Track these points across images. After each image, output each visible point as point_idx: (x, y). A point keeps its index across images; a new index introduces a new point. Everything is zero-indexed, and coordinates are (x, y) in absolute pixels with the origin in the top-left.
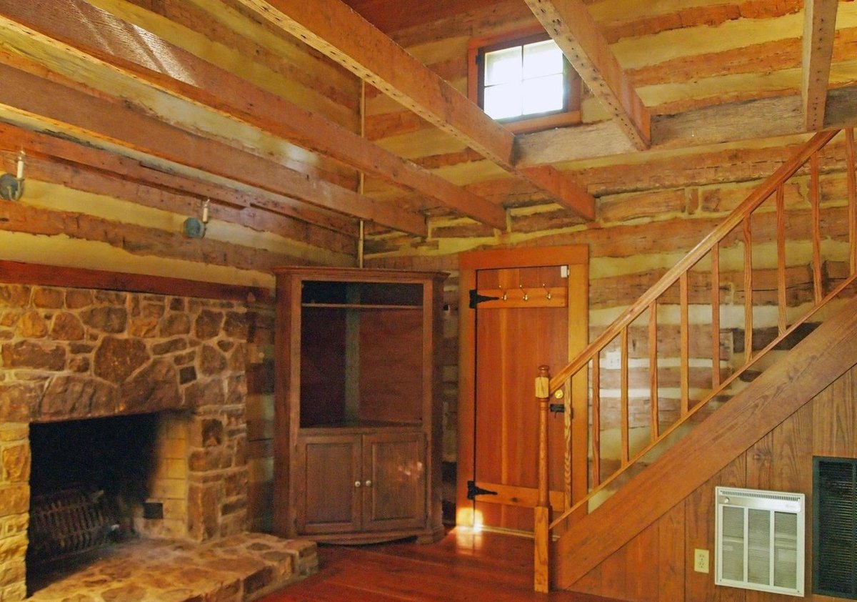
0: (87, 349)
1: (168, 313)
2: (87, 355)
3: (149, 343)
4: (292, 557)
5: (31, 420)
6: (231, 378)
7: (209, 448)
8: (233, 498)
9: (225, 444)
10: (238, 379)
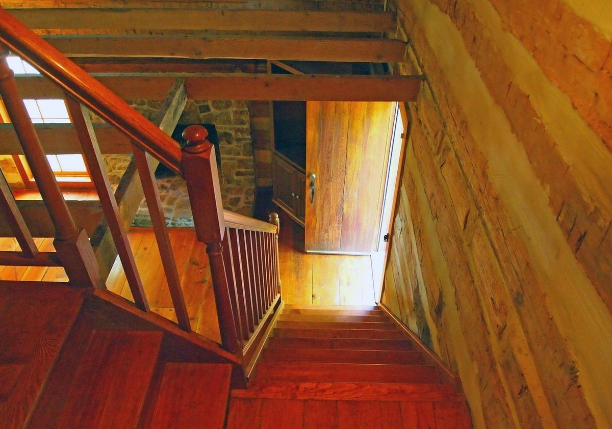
6: (236, 112)
7: (224, 145)
8: (243, 170)
9: (234, 144)
10: (242, 113)
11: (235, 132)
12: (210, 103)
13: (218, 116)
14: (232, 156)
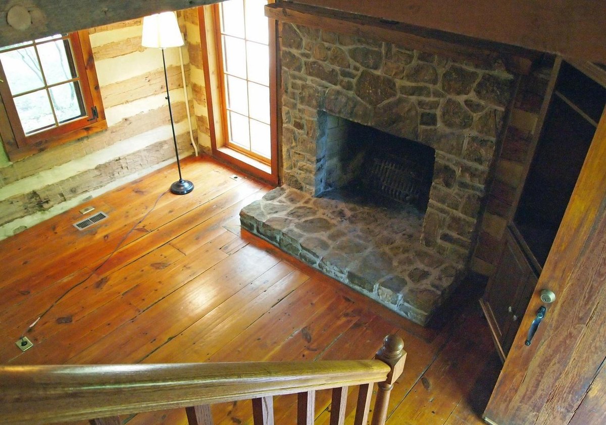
1: (415, 62)
2: (351, 80)
3: (399, 83)
5: (318, 109)
6: (474, 139)
7: (438, 186)
8: (454, 235)
9: (454, 190)
10: (483, 142)
11: (462, 171)
12: (438, 112)
13: (444, 136)
14: (445, 207)
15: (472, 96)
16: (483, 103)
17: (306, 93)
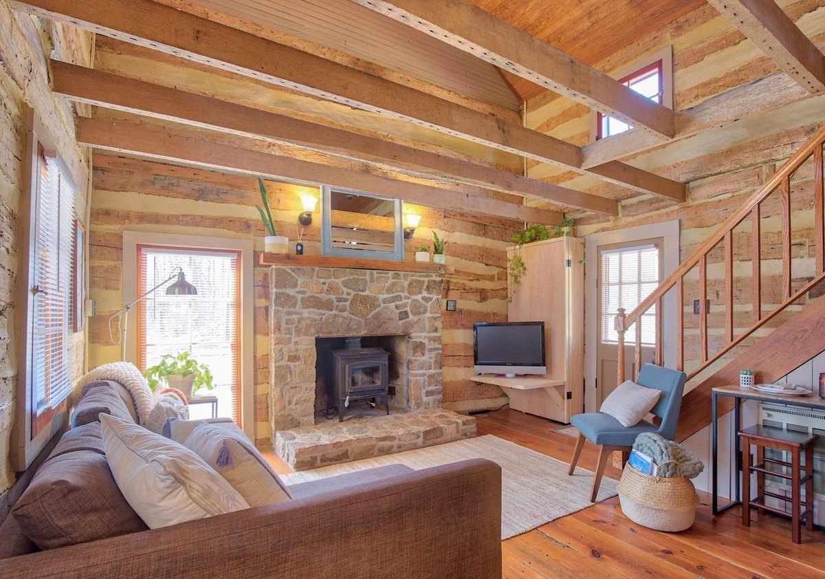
0: (346, 300)
1: (391, 281)
2: (345, 303)
3: (381, 297)
4: (457, 423)
5: (316, 335)
6: (430, 319)
7: (417, 358)
8: (433, 388)
9: (426, 358)
11: (429, 341)
12: (408, 309)
13: (415, 323)
14: (424, 371)
15: (425, 294)
16: (431, 296)
17: (303, 324)
